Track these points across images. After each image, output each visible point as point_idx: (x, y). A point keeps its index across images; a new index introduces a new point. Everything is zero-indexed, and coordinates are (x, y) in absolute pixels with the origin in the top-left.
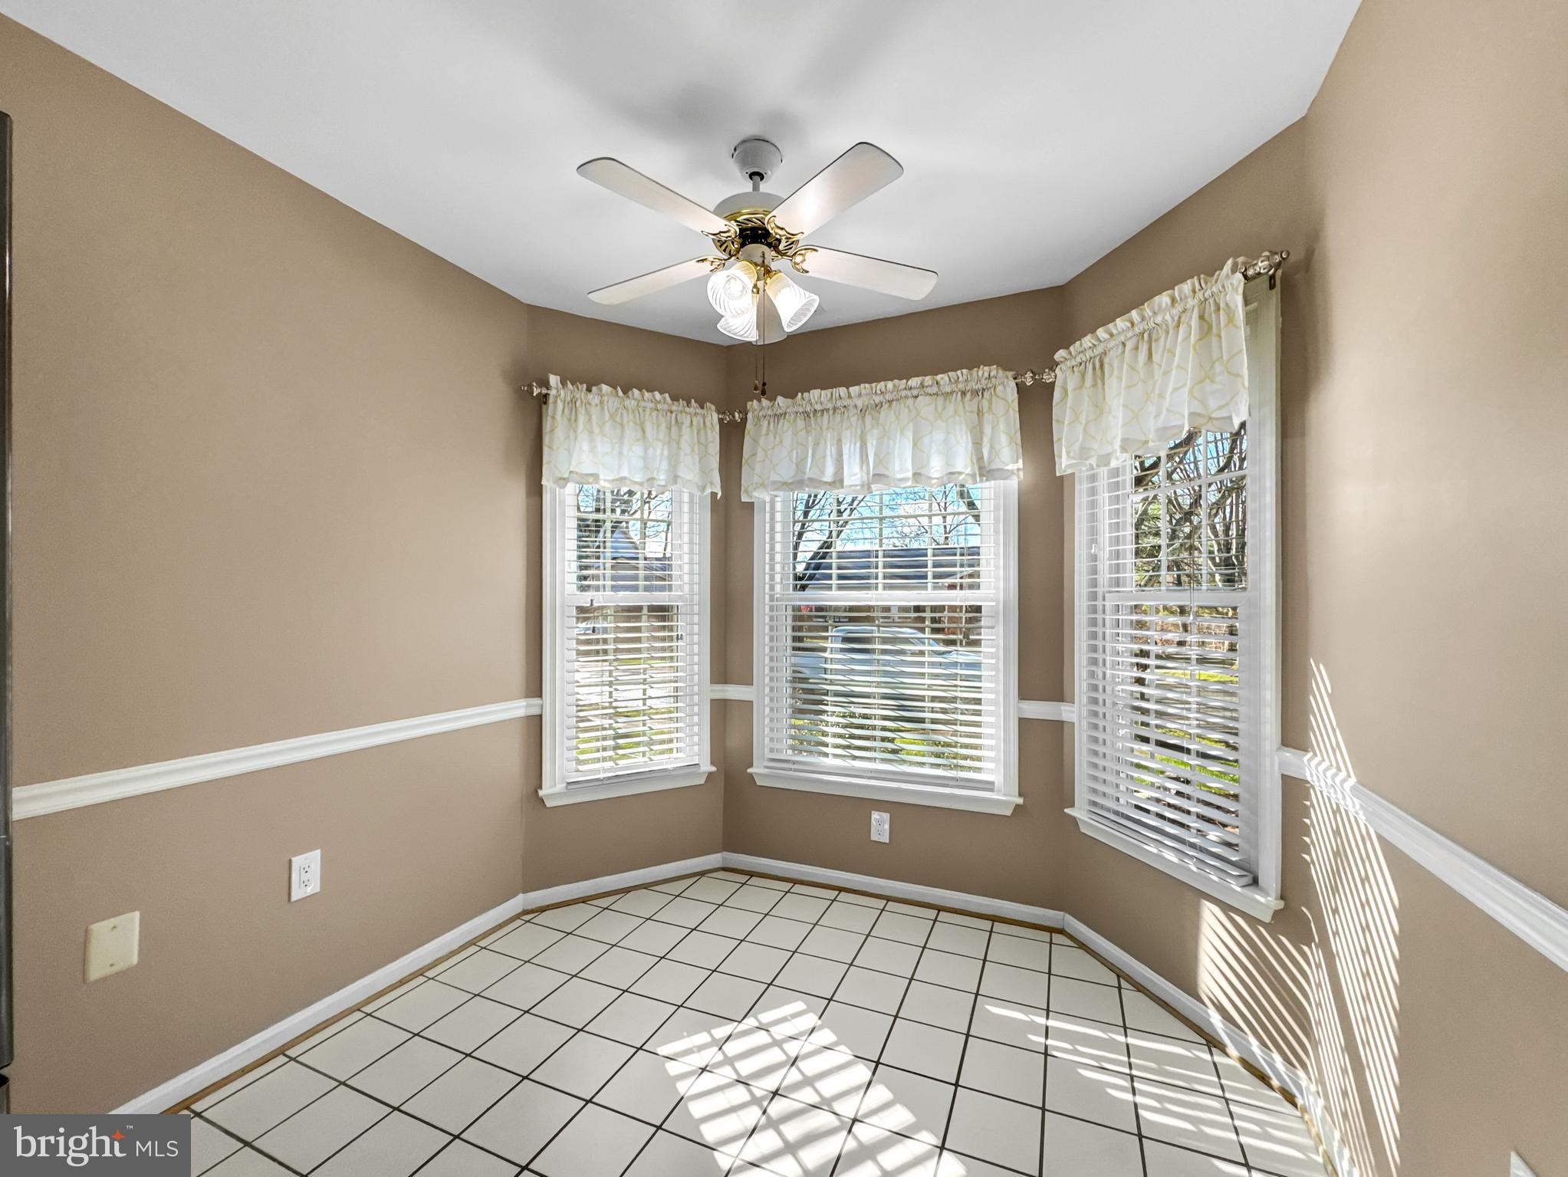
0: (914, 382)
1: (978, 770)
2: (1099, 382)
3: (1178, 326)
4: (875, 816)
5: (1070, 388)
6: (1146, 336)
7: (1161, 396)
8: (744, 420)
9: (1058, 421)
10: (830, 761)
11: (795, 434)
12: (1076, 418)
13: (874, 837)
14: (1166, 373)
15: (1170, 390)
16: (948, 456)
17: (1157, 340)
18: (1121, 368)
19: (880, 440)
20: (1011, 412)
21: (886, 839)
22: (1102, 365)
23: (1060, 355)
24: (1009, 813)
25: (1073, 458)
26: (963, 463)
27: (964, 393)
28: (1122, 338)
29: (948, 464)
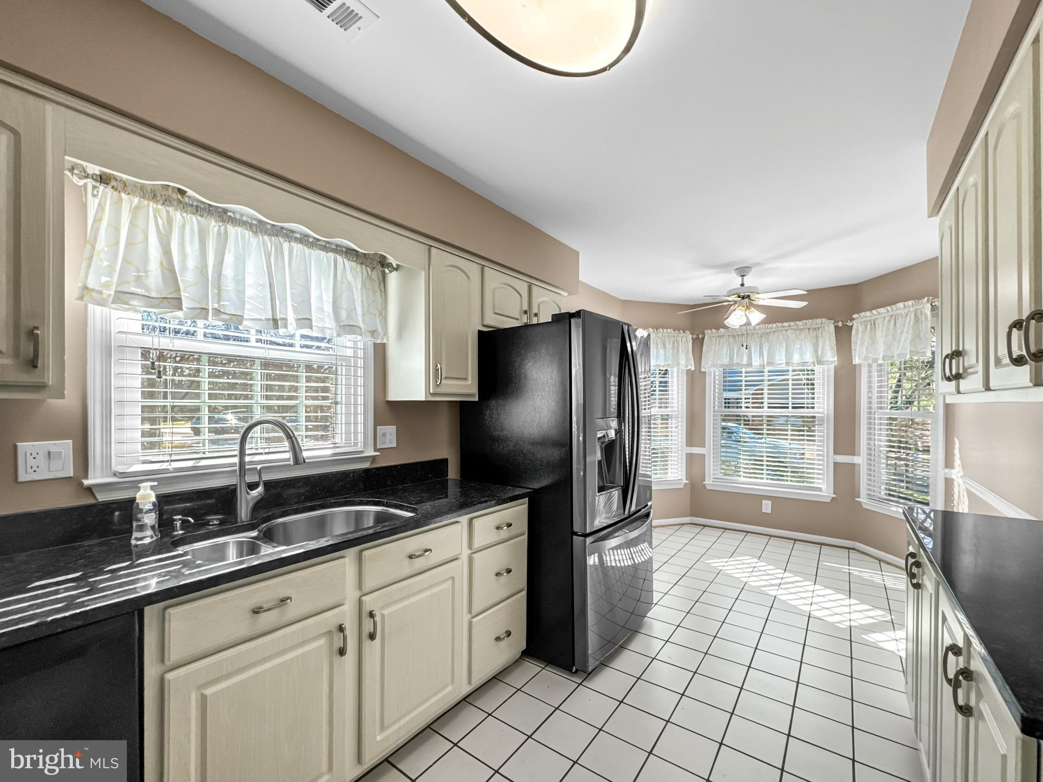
0: (786, 324)
1: (813, 483)
2: (873, 330)
3: (906, 316)
4: (764, 502)
5: (860, 331)
6: (893, 317)
7: (899, 342)
8: (703, 338)
9: (854, 343)
10: (742, 479)
11: (729, 344)
12: (863, 343)
13: (764, 511)
14: (902, 333)
15: (903, 339)
16: (801, 354)
17: (898, 319)
18: (883, 327)
19: (770, 348)
20: (832, 337)
21: (769, 511)
22: (874, 323)
23: (855, 316)
24: (829, 501)
25: (861, 360)
26: (809, 357)
27: (809, 329)
28: (883, 315)
29: (801, 358)
